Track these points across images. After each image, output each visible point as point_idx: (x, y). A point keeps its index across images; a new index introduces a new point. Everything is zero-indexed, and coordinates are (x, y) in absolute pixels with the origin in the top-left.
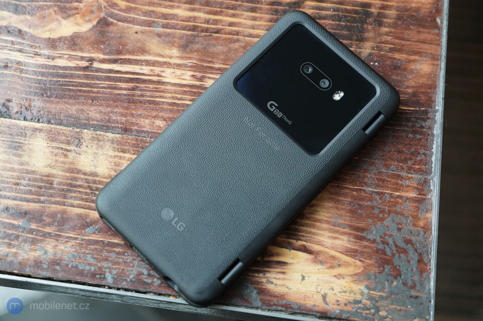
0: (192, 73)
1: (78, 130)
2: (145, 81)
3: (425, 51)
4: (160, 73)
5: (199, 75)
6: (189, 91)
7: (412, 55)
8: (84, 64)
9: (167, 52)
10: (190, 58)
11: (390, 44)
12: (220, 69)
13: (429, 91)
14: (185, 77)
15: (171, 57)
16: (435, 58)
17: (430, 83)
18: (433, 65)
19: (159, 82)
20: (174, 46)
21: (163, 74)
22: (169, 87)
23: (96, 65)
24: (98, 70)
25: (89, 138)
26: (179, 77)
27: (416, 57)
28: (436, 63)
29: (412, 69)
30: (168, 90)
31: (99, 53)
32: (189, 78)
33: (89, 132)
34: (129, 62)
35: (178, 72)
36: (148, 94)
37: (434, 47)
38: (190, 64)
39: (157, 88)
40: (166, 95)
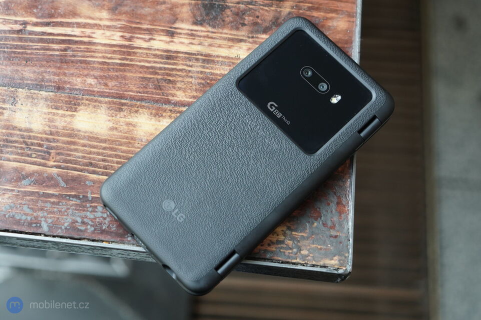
0: (121, 34)
1: (13, 89)
2: (76, 42)
3: (341, 9)
4: (90, 34)
5: (128, 35)
6: (118, 51)
7: (329, 13)
8: (18, 27)
9: (97, 14)
10: (119, 20)
11: (309, 3)
12: (147, 30)
13: (346, 46)
14: (115, 38)
15: (101, 19)
16: (351, 15)
17: (347, 38)
18: (349, 21)
19: (90, 43)
20: (104, 9)
21: (94, 35)
22: (99, 47)
23: (29, 28)
24: (31, 33)
25: (24, 96)
26: (109, 38)
27: (333, 15)
28: (352, 20)
29: (329, 26)
30: (99, 50)
31: (32, 17)
32: (118, 38)
33: (24, 91)
34: (61, 24)
35: (108, 33)
36: (80, 54)
37: (350, 5)
38: (119, 26)
39: (88, 49)
40: (96, 55)
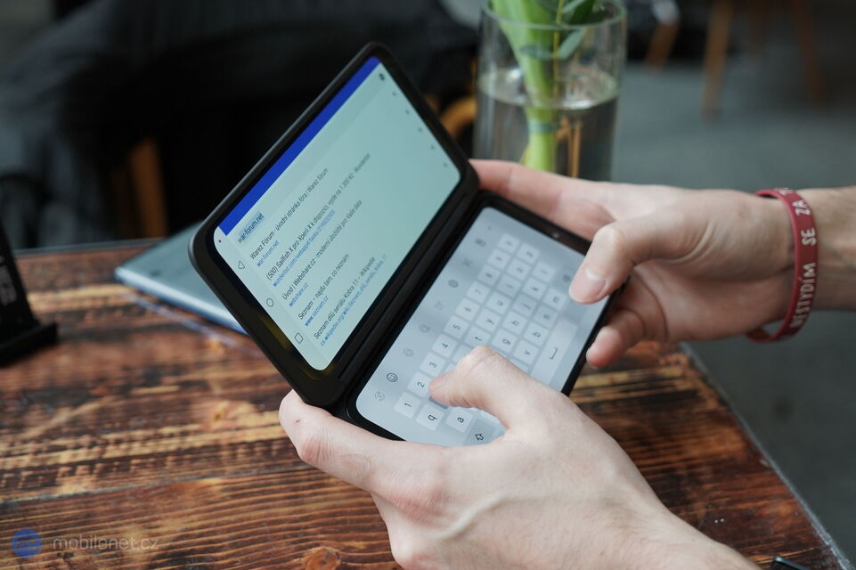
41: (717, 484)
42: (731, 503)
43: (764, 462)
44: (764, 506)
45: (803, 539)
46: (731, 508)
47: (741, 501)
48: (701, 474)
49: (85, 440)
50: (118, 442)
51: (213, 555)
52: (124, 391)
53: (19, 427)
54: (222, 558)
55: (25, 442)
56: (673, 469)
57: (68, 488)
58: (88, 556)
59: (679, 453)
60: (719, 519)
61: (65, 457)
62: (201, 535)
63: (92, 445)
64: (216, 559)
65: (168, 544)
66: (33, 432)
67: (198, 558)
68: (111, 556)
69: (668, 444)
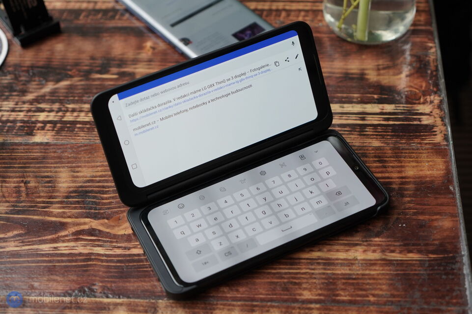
41: (414, 199)
42: (415, 214)
43: (451, 188)
44: (436, 220)
45: (449, 247)
46: (414, 217)
47: (422, 213)
48: (407, 190)
49: (56, 106)
50: (74, 110)
51: (102, 195)
52: (87, 75)
53: (24, 92)
54: (106, 199)
55: (24, 103)
56: (391, 183)
57: (39, 138)
58: (37, 185)
59: (400, 172)
60: (402, 224)
61: (42, 117)
62: (99, 182)
63: (59, 110)
64: (103, 199)
65: (81, 184)
66: (30, 97)
67: (93, 196)
68: (49, 187)
69: (396, 164)
